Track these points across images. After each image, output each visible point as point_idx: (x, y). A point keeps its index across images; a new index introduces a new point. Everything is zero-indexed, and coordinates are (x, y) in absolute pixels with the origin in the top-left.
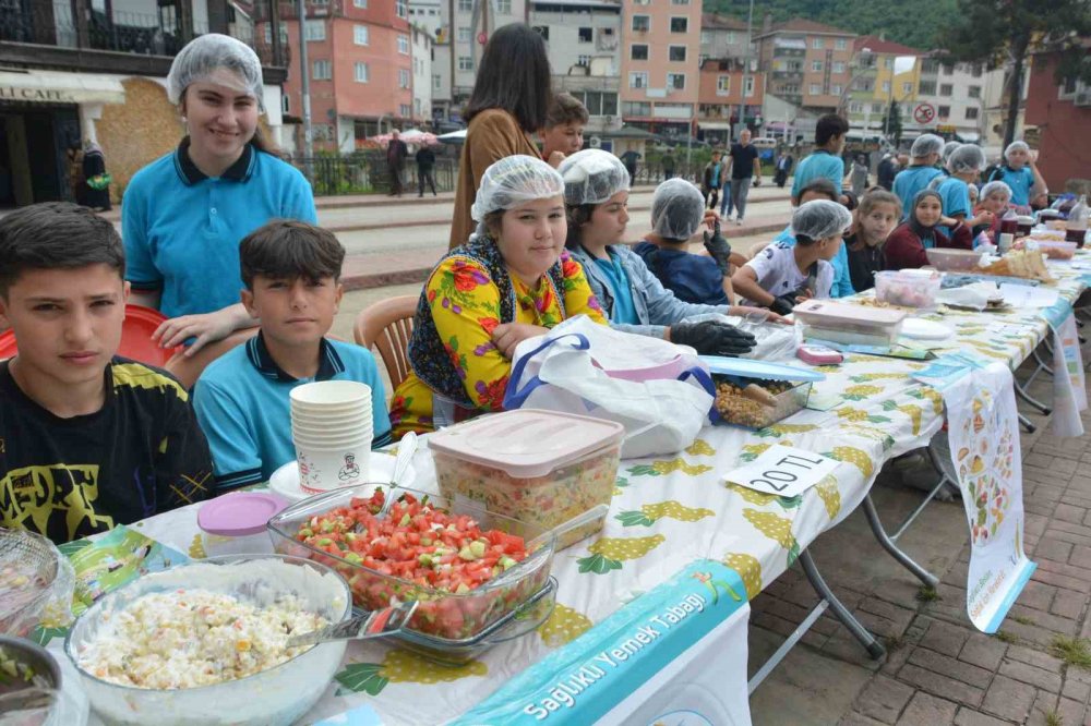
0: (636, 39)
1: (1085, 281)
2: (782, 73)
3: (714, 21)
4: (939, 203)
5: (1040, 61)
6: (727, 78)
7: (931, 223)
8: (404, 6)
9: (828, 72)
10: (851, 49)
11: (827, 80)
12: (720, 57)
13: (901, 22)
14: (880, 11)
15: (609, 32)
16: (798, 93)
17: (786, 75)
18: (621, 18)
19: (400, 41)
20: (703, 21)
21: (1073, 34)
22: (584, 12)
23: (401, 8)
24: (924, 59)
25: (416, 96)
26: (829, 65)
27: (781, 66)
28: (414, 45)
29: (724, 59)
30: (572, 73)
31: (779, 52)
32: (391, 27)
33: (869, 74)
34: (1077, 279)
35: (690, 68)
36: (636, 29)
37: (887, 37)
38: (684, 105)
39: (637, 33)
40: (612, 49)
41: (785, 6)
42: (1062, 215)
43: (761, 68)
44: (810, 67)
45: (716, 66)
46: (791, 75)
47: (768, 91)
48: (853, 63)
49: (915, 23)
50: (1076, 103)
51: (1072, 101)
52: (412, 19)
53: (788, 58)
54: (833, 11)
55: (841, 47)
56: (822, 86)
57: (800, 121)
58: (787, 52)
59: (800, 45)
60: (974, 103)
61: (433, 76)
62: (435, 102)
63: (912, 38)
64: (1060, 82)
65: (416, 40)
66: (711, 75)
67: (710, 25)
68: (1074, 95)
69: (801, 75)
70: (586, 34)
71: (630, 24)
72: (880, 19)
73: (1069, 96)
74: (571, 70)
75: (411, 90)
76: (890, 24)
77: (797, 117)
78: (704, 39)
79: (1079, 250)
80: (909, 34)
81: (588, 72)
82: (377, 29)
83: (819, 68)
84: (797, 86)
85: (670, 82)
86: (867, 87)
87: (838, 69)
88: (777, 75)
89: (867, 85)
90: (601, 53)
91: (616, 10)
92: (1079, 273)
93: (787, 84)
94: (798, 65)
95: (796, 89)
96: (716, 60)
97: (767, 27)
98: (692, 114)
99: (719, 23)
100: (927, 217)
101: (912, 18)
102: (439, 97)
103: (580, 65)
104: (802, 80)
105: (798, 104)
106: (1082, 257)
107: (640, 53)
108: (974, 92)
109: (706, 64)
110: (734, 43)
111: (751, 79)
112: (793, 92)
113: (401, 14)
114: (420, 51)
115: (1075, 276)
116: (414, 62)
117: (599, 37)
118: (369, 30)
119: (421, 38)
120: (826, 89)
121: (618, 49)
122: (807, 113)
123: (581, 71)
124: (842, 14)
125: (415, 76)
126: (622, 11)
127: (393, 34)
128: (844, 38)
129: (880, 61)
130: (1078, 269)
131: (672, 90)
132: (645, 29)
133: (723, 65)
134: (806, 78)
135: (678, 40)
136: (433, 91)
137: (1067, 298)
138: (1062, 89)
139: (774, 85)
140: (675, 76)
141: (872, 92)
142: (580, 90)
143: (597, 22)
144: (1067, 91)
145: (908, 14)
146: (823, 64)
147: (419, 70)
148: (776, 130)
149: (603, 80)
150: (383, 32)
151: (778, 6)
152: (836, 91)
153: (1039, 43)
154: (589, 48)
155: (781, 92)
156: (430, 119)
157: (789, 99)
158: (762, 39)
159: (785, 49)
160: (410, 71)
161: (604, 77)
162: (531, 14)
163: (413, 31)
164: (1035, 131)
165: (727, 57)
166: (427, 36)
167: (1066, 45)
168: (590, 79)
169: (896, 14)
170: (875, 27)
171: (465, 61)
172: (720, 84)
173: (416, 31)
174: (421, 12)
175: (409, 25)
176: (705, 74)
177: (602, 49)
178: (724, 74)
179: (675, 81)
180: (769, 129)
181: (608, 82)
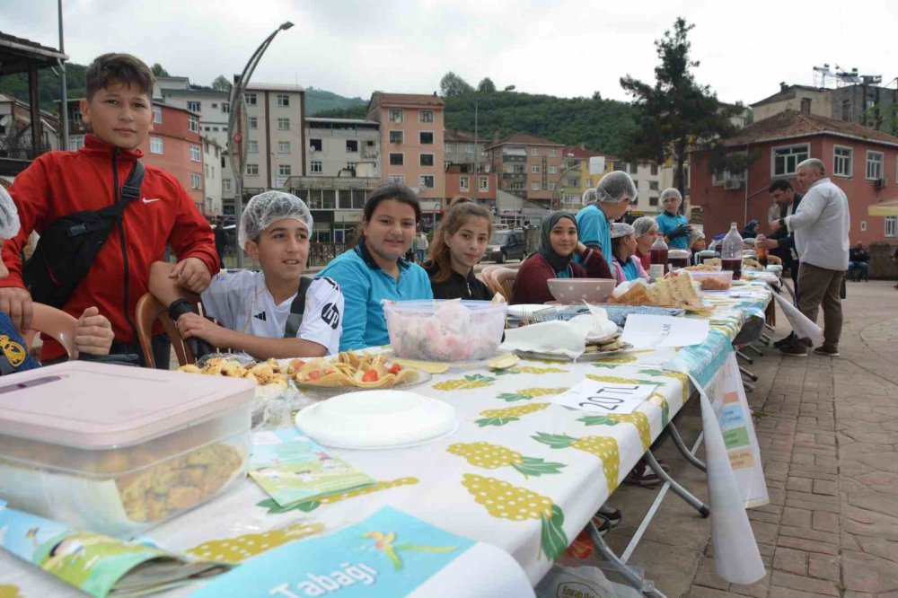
0: (393, 150)
1: (745, 309)
2: (510, 174)
3: (455, 136)
4: (574, 226)
5: (696, 157)
6: (467, 178)
7: (567, 252)
8: (196, 122)
9: (545, 173)
10: (561, 156)
11: (545, 179)
12: (462, 163)
13: (596, 136)
14: (581, 129)
15: (370, 143)
16: (524, 189)
17: (513, 176)
18: (380, 132)
19: (192, 150)
20: (445, 135)
21: (717, 136)
22: (350, 129)
23: (193, 123)
24: (615, 162)
25: (207, 196)
26: (545, 168)
27: (509, 169)
28: (205, 155)
29: (464, 164)
30: (342, 175)
31: (507, 158)
32: (184, 139)
33: (575, 174)
34: (736, 307)
35: (437, 170)
36: (392, 141)
37: (586, 147)
38: (434, 199)
39: (392, 145)
40: (374, 157)
41: (510, 126)
42: (718, 253)
43: (493, 170)
44: (531, 169)
45: (458, 169)
46: (517, 175)
47: (500, 188)
48: (563, 166)
49: (607, 137)
50: (726, 188)
51: (722, 186)
52: (203, 134)
53: (514, 163)
54: (546, 129)
55: (553, 154)
56: (541, 184)
57: (526, 210)
58: (513, 159)
59: (522, 153)
60: (654, 194)
61: (223, 180)
62: (225, 201)
63: (606, 148)
64: (713, 173)
65: (207, 151)
66: (455, 175)
67: (452, 139)
68: (723, 182)
69: (525, 175)
70: (352, 146)
71: (387, 138)
72: (581, 135)
73: (720, 182)
74: (339, 173)
75: (203, 191)
76: (589, 138)
77: (524, 207)
78: (448, 149)
79: (736, 282)
80: (603, 146)
81: (354, 174)
82: (171, 141)
83: (538, 170)
84: (522, 184)
85: (422, 182)
86: (575, 184)
87: (553, 171)
88: (506, 176)
89: (575, 182)
90: (365, 160)
91: (376, 127)
92: (738, 302)
93: (515, 183)
94: (521, 169)
95: (522, 187)
96: (458, 165)
97: (496, 141)
98: (441, 206)
99: (459, 136)
100: (564, 244)
101: (603, 134)
102: (228, 196)
103: (348, 169)
104: (526, 180)
105: (524, 198)
106: (742, 287)
107: (396, 159)
108: (654, 186)
109: (450, 168)
110: (472, 152)
111: (485, 179)
112: (520, 189)
113: (193, 129)
114: (211, 159)
115: (734, 304)
116: (205, 167)
117: (363, 148)
118: (163, 141)
119: (212, 149)
120: (544, 186)
121: (379, 157)
122: (532, 204)
123: (349, 174)
124: (553, 131)
125: (206, 178)
126: (381, 127)
127: (185, 145)
128: (555, 147)
129: (583, 164)
130: (738, 297)
131: (424, 188)
132: (399, 142)
133: (464, 168)
134: (529, 178)
135: (427, 150)
136: (223, 191)
137: (723, 331)
138: (714, 177)
139: (505, 184)
140: (426, 177)
141: (580, 187)
142: (347, 189)
143: (361, 136)
144: (718, 180)
145: (601, 131)
146: (541, 167)
147: (210, 174)
148: (509, 217)
149: (366, 181)
150: (177, 143)
151: (505, 127)
152: (551, 186)
153: (693, 144)
154: (355, 157)
155: (510, 189)
156: (221, 214)
157: (517, 194)
158: (493, 149)
159: (511, 156)
160: (201, 176)
161: (368, 178)
162: (307, 130)
163: (204, 142)
164: (698, 209)
165: (466, 162)
166: (217, 148)
167: (713, 145)
168: (355, 180)
169: (593, 131)
170: (578, 140)
171: (251, 168)
172: (462, 183)
173: (207, 143)
174: (216, 129)
175: (201, 138)
176: (449, 175)
177: (366, 157)
178: (464, 176)
179: (426, 181)
180: (502, 217)
181: (370, 182)
